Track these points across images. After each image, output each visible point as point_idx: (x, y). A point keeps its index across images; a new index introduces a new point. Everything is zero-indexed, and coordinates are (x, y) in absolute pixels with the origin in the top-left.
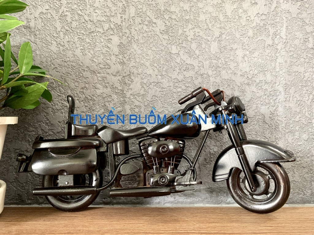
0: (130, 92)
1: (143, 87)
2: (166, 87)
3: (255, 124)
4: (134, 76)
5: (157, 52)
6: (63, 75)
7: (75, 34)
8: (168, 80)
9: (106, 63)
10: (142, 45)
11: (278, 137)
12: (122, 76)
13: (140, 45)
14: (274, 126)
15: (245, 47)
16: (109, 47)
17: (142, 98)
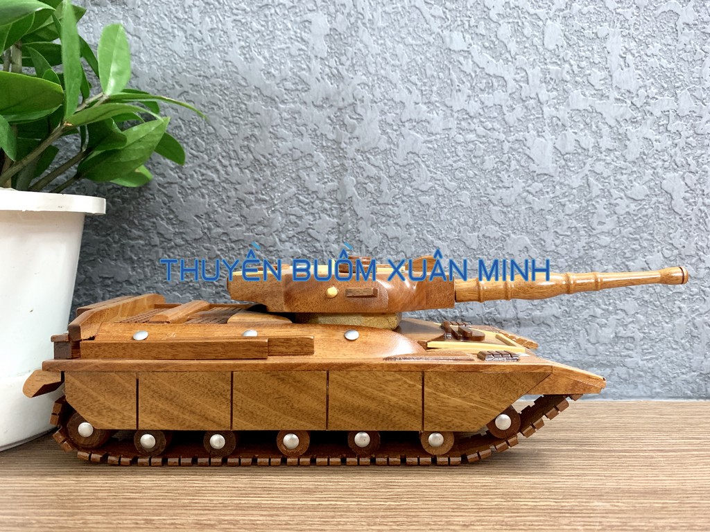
0: (356, 145)
1: (384, 132)
2: (439, 130)
3: (649, 215)
4: (363, 107)
5: (416, 49)
6: (202, 108)
7: (226, 11)
8: (444, 115)
9: (299, 77)
10: (382, 33)
11: (704, 245)
12: (335, 107)
13: (376, 32)
14: (693, 219)
15: (627, 31)
16: (306, 39)
17: (382, 159)
